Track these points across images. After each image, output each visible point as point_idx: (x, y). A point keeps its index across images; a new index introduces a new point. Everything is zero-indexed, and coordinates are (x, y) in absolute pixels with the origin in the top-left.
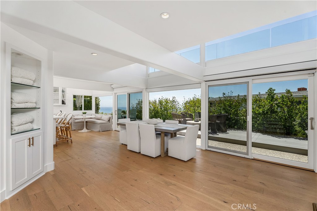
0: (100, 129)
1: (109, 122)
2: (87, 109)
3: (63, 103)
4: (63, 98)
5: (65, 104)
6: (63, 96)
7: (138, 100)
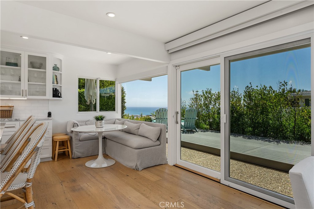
0: (138, 164)
1: (158, 143)
2: (106, 110)
3: (56, 94)
4: (55, 82)
5: (59, 97)
6: (56, 80)
7: (195, 93)
